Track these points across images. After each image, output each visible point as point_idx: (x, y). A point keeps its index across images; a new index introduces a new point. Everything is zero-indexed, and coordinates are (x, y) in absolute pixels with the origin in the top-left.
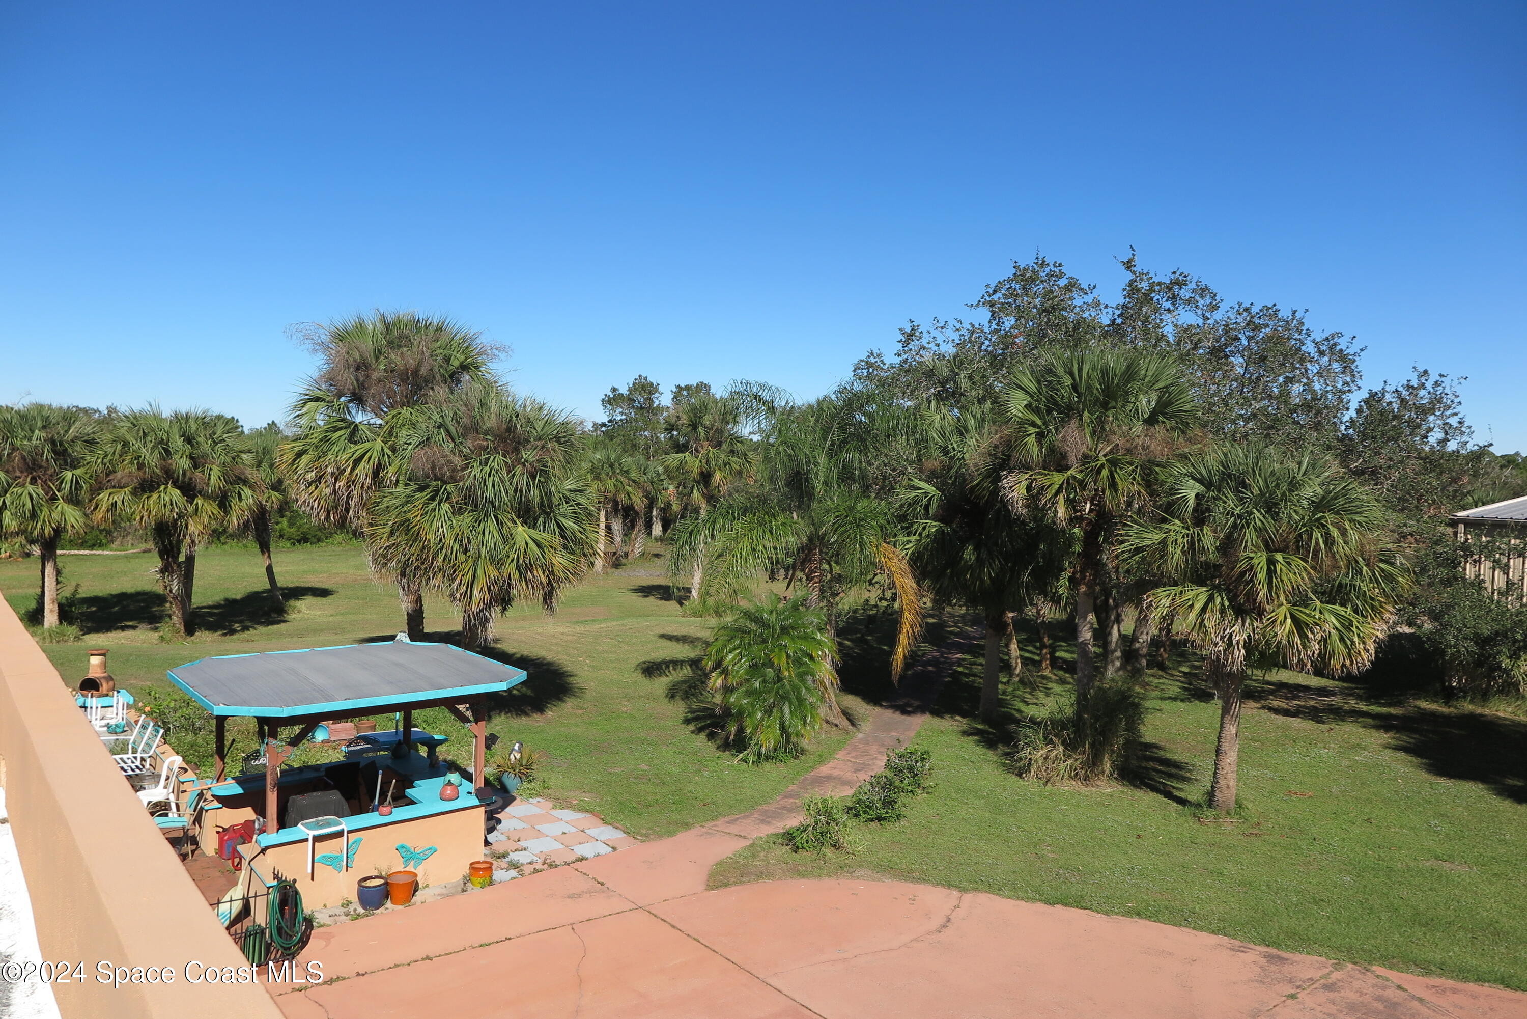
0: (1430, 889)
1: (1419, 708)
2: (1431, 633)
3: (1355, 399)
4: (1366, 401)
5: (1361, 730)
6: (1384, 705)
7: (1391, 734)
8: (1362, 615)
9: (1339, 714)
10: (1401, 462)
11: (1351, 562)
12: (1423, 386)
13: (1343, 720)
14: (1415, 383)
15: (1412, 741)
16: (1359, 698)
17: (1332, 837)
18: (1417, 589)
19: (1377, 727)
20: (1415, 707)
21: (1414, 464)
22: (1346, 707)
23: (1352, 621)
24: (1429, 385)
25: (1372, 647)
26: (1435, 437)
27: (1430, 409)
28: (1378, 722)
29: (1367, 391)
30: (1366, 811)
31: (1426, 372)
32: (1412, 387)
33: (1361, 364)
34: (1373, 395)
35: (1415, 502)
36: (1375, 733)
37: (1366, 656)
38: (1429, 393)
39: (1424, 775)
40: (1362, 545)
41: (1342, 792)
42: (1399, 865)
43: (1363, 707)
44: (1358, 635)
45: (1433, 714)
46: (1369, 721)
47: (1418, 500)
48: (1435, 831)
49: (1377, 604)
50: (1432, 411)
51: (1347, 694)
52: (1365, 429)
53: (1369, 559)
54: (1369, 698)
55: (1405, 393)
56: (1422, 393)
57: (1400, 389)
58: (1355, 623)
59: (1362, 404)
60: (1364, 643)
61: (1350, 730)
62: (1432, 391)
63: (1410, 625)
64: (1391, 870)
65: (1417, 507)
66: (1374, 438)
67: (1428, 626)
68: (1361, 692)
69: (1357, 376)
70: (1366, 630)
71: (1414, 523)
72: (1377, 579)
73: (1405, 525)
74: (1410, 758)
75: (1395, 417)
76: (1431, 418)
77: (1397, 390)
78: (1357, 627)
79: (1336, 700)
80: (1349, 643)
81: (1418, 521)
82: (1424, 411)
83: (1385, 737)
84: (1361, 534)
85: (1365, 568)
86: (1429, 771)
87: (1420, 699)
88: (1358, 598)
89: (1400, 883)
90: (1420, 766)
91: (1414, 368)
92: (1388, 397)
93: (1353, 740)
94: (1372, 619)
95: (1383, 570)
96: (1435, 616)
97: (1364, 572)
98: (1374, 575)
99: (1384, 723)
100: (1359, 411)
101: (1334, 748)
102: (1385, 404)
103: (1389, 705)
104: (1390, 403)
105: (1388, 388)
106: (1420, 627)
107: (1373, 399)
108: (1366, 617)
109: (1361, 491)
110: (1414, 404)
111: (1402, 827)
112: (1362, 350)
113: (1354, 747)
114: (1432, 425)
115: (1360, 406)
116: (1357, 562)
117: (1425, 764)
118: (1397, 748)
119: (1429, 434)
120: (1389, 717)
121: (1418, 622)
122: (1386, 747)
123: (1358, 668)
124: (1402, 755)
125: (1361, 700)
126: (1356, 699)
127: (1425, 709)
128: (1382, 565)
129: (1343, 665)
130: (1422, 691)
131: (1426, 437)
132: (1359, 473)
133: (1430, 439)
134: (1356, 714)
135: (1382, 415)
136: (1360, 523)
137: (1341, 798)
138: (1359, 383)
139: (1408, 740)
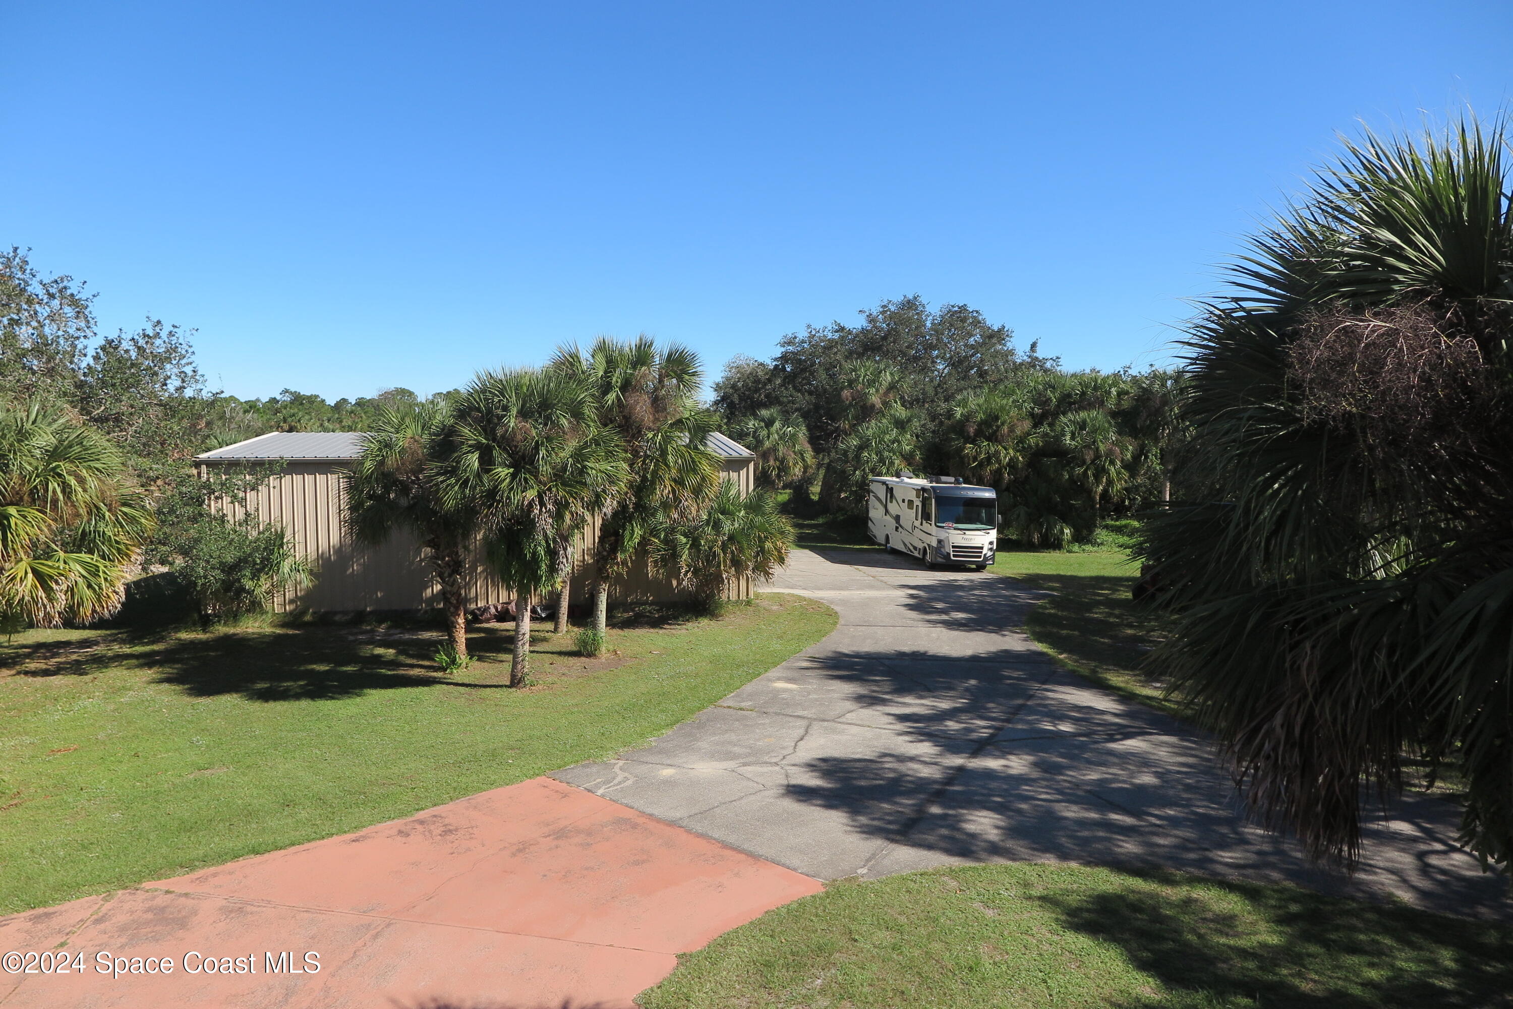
0: (194, 798)
1: (180, 640)
2: (183, 568)
3: (93, 345)
4: (103, 348)
5: (125, 672)
6: (147, 644)
7: (155, 669)
8: (110, 560)
9: (101, 662)
10: (142, 409)
11: (94, 510)
12: (157, 335)
13: (106, 667)
14: (150, 332)
15: (175, 671)
16: (123, 642)
17: (100, 782)
18: (167, 530)
19: (141, 666)
20: (176, 639)
21: (154, 412)
22: (110, 654)
23: (98, 567)
24: (164, 334)
25: (121, 589)
26: (173, 384)
27: (166, 358)
28: (141, 661)
29: (103, 338)
30: (133, 746)
31: (159, 322)
32: (148, 336)
33: (95, 309)
34: (110, 342)
35: (159, 446)
36: (139, 672)
37: (115, 600)
38: (164, 342)
39: (187, 699)
40: (102, 493)
41: (108, 736)
42: (166, 786)
43: (127, 650)
44: (106, 579)
45: (192, 642)
46: (134, 662)
47: (162, 444)
48: (197, 746)
49: (122, 547)
50: (169, 360)
51: (107, 640)
52: (104, 376)
53: (111, 505)
54: (132, 641)
55: (142, 342)
56: (158, 342)
57: (136, 337)
58: (102, 568)
59: (99, 350)
60: (112, 585)
61: (115, 675)
62: (167, 340)
63: (162, 563)
64: (157, 793)
65: (162, 452)
66: (113, 385)
67: (179, 561)
68: (124, 636)
69: (92, 322)
70: (114, 573)
71: (160, 466)
72: (120, 523)
73: (151, 469)
74: (173, 687)
75: (133, 365)
76: (168, 366)
77: (133, 339)
78: (104, 572)
79: (99, 650)
80: (97, 588)
81: (163, 464)
82: (163, 359)
83: (150, 673)
84: (100, 480)
85: (107, 514)
86: (190, 695)
87: (180, 631)
88: (103, 543)
89: (167, 802)
90: (182, 692)
91: (148, 317)
92: (125, 345)
93: (119, 684)
94: (119, 561)
95: (125, 514)
96: (185, 552)
97: (107, 517)
98: (117, 519)
99: (148, 661)
100: (96, 358)
101: (99, 696)
102: (122, 352)
103: (153, 643)
104: (127, 351)
105: (123, 336)
106: (171, 564)
107: (110, 346)
108: (113, 561)
109: (96, 438)
110: (151, 353)
111: (167, 751)
112: (94, 296)
113: (119, 689)
114: (169, 374)
115: (97, 353)
116: (98, 508)
117: (190, 689)
118: (161, 681)
119: (168, 382)
120: (154, 653)
121: (170, 559)
122: (154, 682)
123: (110, 611)
124: (165, 686)
125: (125, 644)
126: (120, 643)
127: (185, 640)
128: (124, 509)
129: (94, 611)
130: (181, 622)
131: (166, 385)
132: (101, 420)
133: (169, 386)
134: (119, 658)
135: (120, 362)
136: (97, 469)
137: (107, 742)
138: (95, 329)
139: (170, 670)
